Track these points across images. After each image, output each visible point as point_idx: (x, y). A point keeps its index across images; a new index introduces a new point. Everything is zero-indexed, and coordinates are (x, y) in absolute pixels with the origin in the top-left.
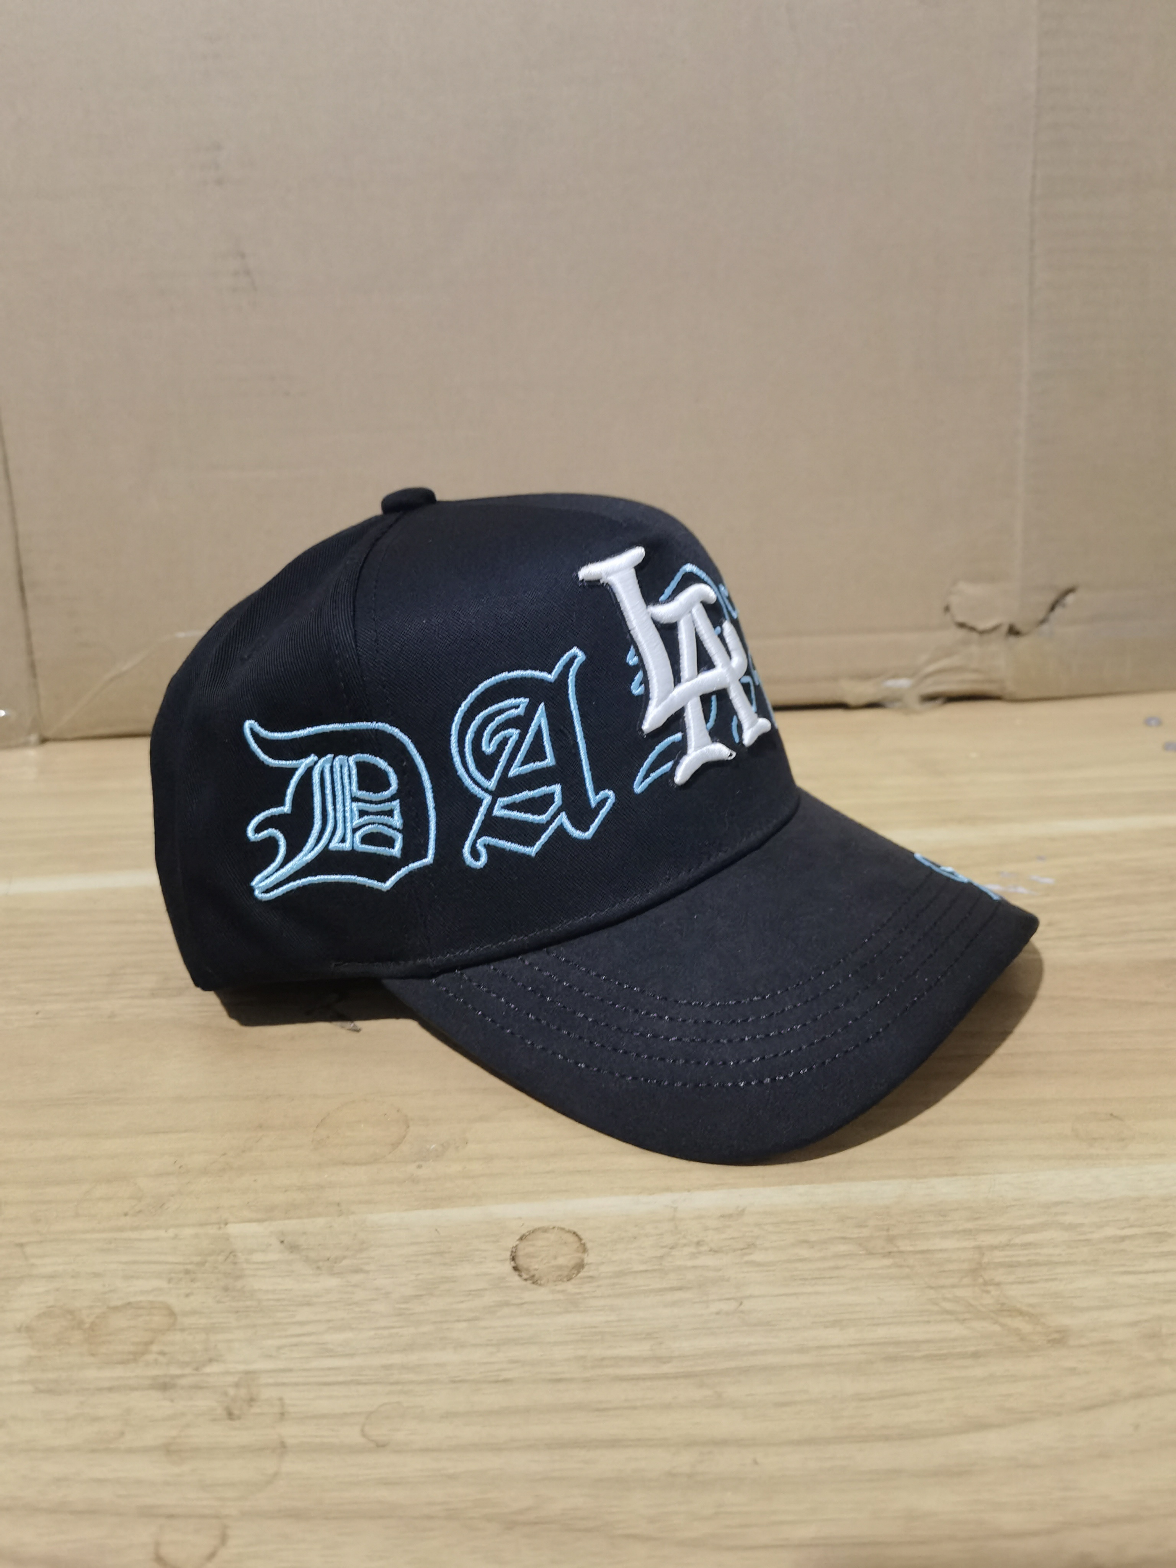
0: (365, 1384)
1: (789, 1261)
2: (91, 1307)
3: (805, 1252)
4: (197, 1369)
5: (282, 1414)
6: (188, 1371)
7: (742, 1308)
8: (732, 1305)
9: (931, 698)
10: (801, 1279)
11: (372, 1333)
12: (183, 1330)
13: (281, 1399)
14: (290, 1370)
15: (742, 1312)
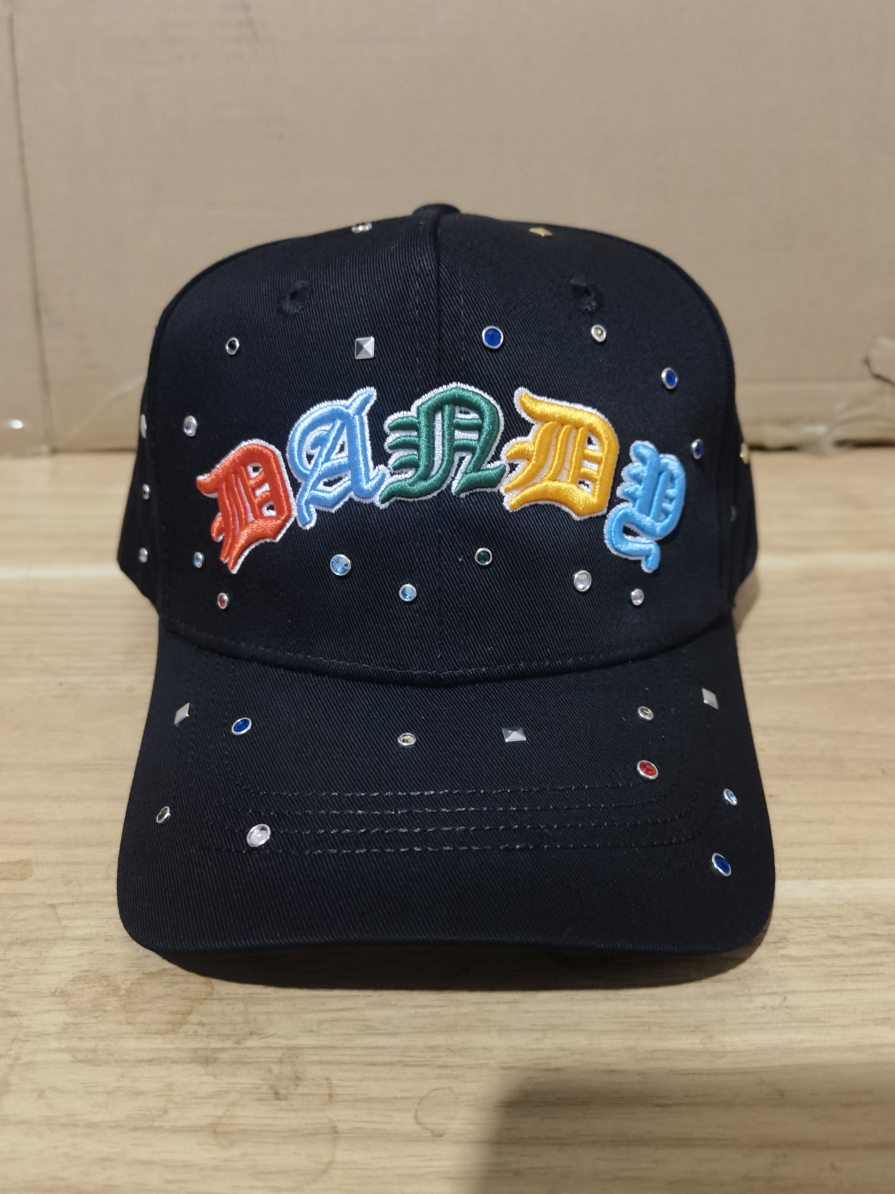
0: (413, 1066)
1: (825, 957)
2: (126, 973)
3: (839, 948)
4: (238, 1043)
5: (331, 1095)
6: (228, 1044)
7: (787, 1003)
8: (777, 1001)
9: (842, 444)
10: (841, 975)
11: (413, 1011)
12: (221, 1000)
13: (327, 1079)
14: (334, 1048)
15: (788, 1007)
